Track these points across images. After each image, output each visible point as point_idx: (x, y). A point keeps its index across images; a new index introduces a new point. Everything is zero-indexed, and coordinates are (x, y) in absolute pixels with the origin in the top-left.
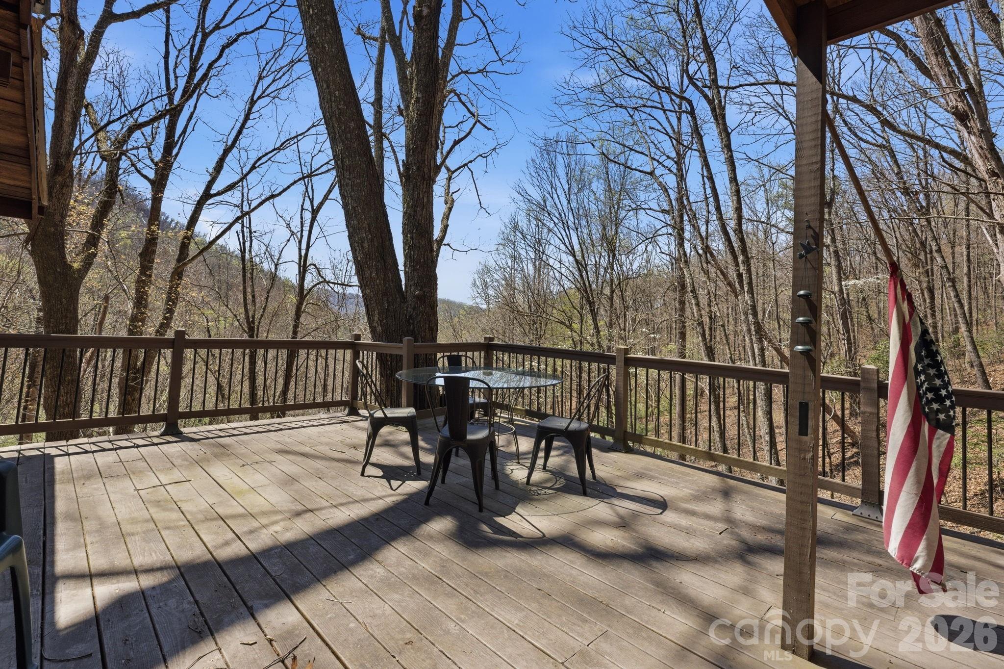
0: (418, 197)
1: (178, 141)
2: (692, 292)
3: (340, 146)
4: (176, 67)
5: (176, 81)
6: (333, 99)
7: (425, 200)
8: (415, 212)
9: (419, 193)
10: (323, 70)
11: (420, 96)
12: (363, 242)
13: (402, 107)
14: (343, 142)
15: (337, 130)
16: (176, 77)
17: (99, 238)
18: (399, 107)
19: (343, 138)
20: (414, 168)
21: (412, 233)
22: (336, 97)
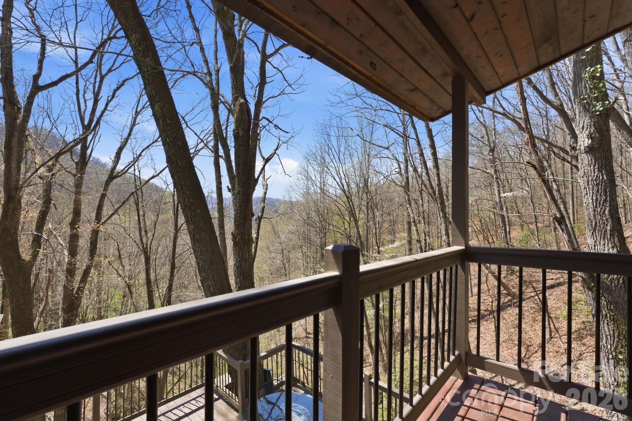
0: (243, 256)
1: (89, 146)
2: (413, 222)
3: (192, 227)
4: (85, 92)
5: (85, 103)
6: (186, 196)
7: (247, 256)
8: (241, 265)
9: (243, 253)
10: (178, 178)
11: (240, 190)
12: (210, 287)
13: (230, 187)
14: (193, 224)
15: (189, 215)
16: (85, 101)
17: (41, 236)
18: (228, 187)
19: (193, 221)
20: (239, 237)
21: (240, 278)
22: (187, 194)
